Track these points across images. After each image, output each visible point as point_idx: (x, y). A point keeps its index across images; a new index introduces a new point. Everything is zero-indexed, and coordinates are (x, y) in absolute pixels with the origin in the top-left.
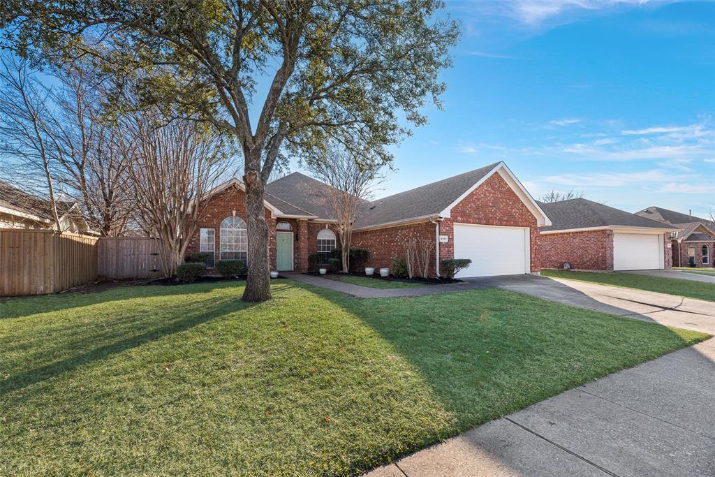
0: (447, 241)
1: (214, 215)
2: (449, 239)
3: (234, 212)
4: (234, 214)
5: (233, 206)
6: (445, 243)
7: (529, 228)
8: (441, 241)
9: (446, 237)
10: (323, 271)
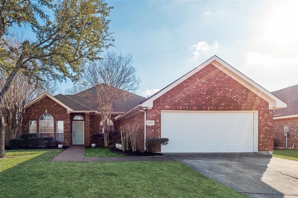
0: (153, 124)
1: (36, 113)
2: (156, 123)
3: (46, 111)
4: (46, 112)
5: (46, 108)
6: (152, 126)
7: (257, 111)
8: (147, 124)
9: (153, 121)
10: (93, 145)
